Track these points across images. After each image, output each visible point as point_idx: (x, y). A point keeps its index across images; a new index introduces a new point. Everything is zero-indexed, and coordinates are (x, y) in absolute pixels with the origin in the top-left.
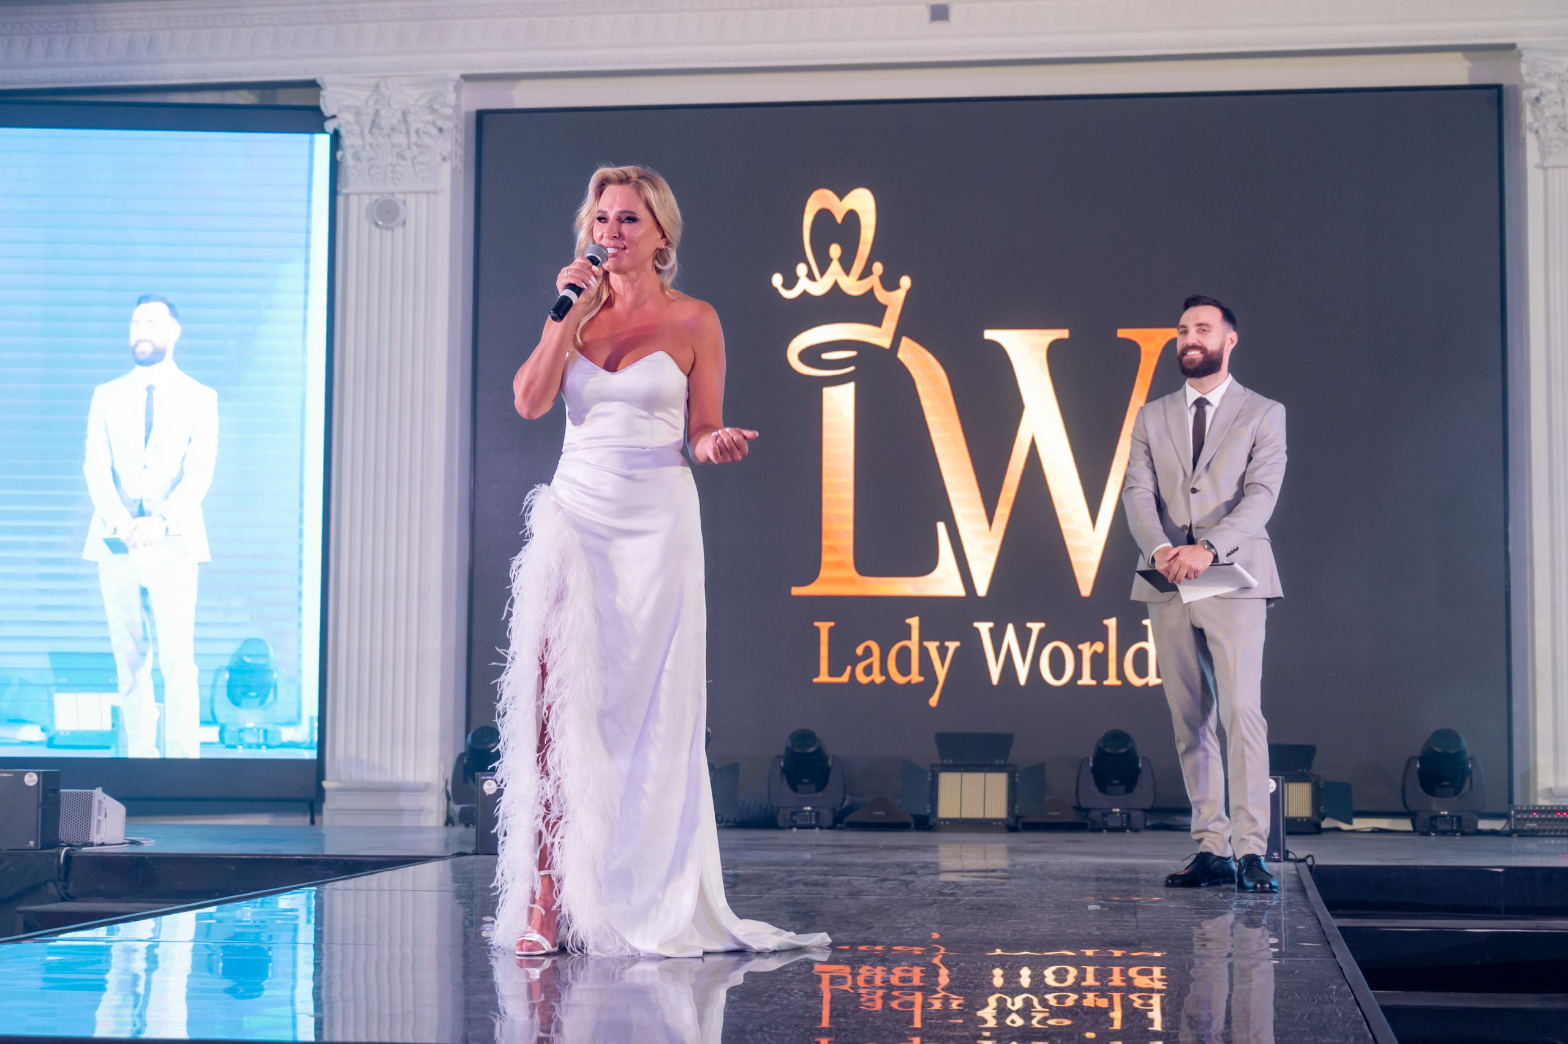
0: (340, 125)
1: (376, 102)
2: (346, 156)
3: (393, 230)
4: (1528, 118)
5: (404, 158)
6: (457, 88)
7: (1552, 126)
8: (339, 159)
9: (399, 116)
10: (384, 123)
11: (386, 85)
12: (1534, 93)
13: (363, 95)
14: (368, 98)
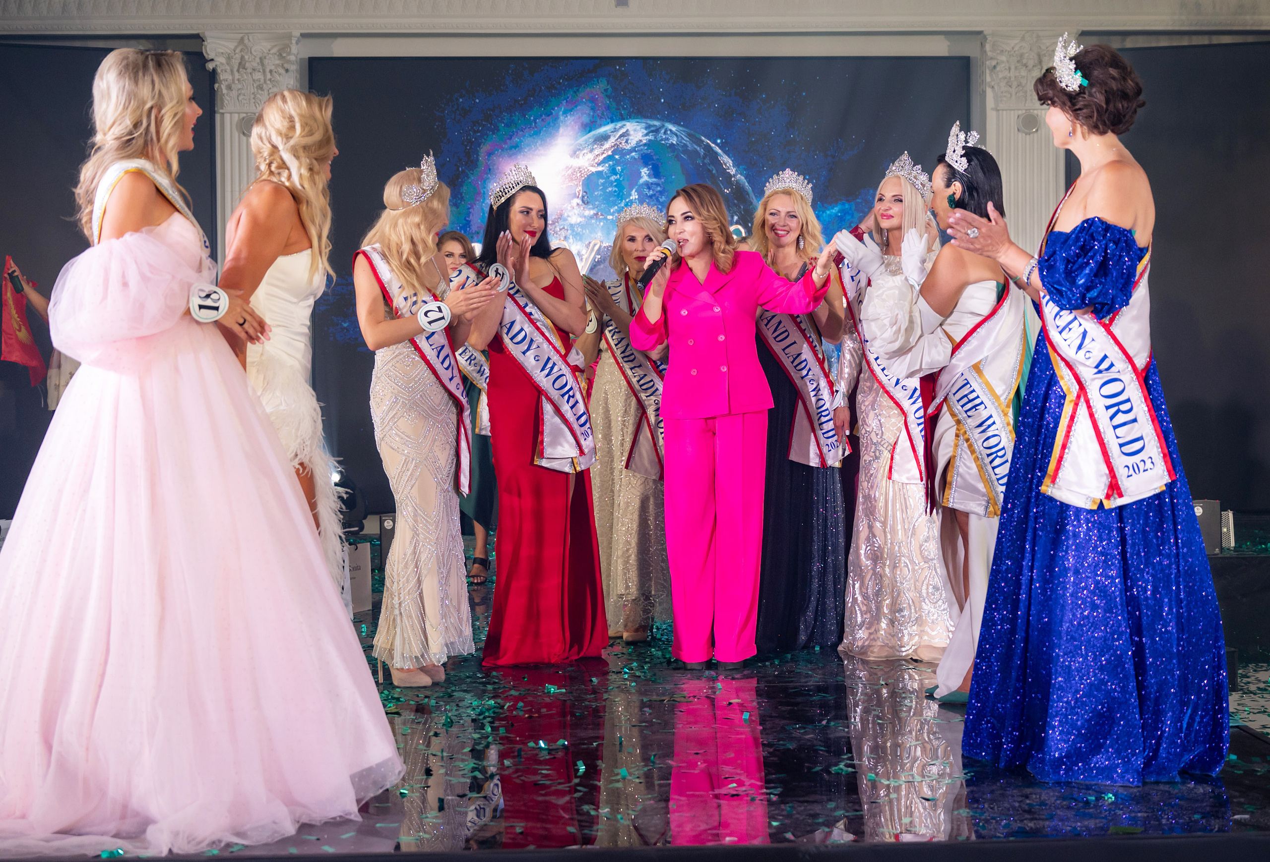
0: (216, 66)
1: (241, 51)
2: (221, 87)
4: (988, 79)
5: (262, 89)
6: (297, 43)
7: (1003, 84)
8: (215, 89)
9: (258, 60)
10: (247, 65)
11: (248, 39)
12: (994, 63)
13: (232, 45)
14: (236, 47)
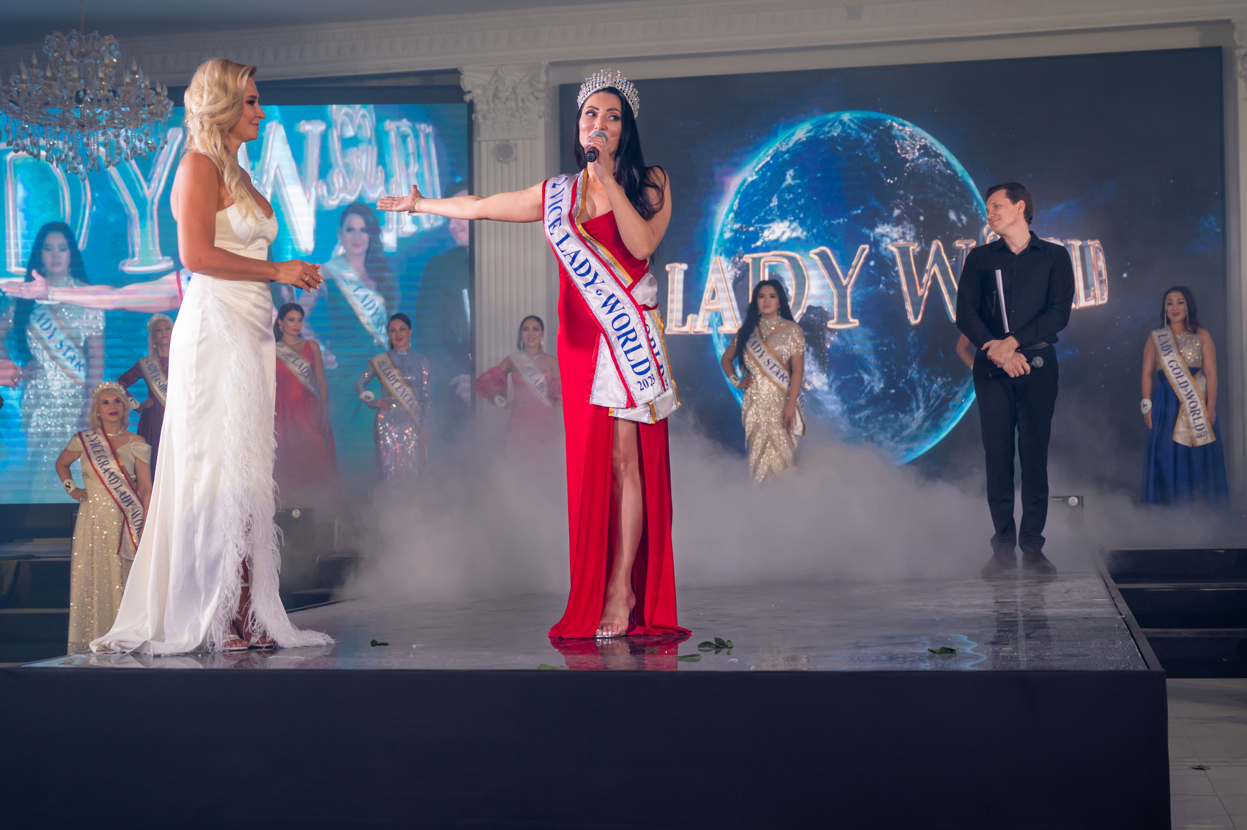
0: (473, 97)
1: (496, 81)
2: (478, 117)
3: (509, 163)
4: (1239, 68)
5: (513, 115)
6: (547, 72)
8: (473, 119)
9: (510, 90)
10: (501, 95)
11: (502, 70)
12: (1243, 51)
14: (491, 79)
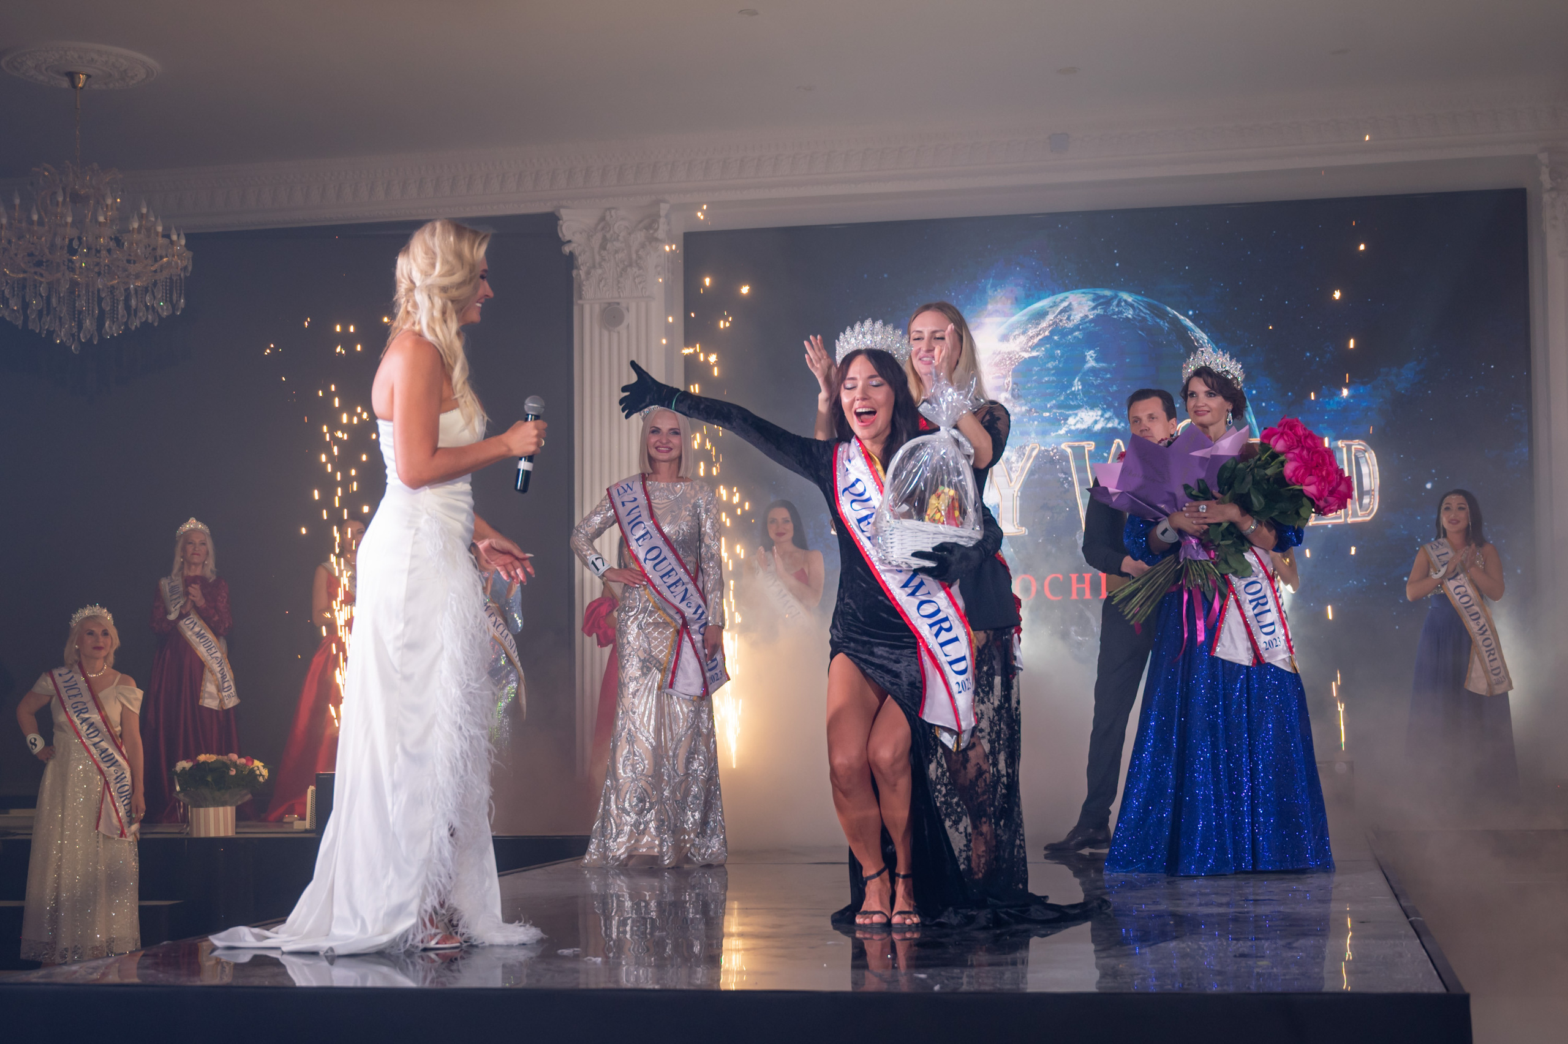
0: (574, 248)
1: (603, 229)
3: (618, 329)
5: (624, 271)
8: (574, 276)
9: (621, 239)
10: (609, 246)
11: (611, 217)
13: (591, 223)
14: (597, 225)
